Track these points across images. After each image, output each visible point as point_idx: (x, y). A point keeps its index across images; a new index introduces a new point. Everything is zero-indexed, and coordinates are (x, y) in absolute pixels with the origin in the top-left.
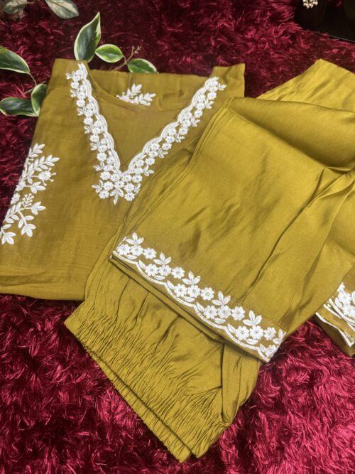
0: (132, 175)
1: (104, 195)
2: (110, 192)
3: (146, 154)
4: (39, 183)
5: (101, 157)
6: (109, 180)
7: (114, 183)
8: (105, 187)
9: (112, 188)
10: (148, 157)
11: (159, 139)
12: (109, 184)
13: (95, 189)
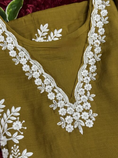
0: (82, 104)
1: (70, 129)
2: (73, 124)
3: (82, 82)
4: (16, 133)
5: (51, 96)
6: (67, 114)
7: (72, 116)
8: (67, 121)
9: (72, 121)
10: (84, 84)
11: (85, 66)
12: (68, 117)
13: (61, 126)
